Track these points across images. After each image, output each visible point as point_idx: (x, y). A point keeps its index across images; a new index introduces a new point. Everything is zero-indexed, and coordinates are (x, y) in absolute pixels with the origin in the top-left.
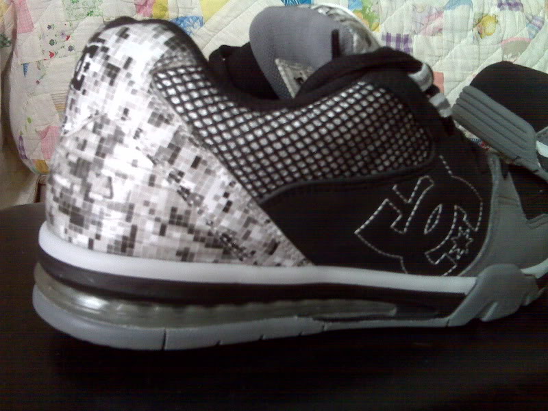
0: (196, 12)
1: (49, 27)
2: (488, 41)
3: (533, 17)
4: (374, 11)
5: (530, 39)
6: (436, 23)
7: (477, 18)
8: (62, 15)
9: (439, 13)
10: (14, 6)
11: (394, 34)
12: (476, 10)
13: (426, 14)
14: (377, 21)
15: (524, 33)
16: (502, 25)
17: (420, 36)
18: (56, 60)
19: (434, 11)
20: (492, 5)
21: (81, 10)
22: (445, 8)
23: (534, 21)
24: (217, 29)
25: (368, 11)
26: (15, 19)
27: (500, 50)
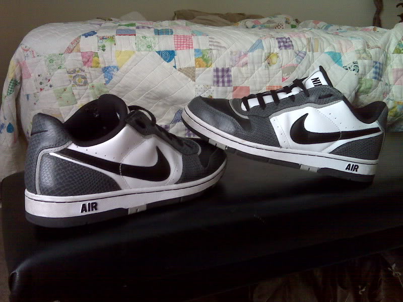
0: (114, 64)
1: (39, 76)
2: (273, 68)
3: (299, 52)
4: (209, 57)
5: (297, 65)
6: (244, 60)
7: (267, 55)
8: (45, 69)
9: (245, 55)
10: (20, 65)
11: (220, 68)
12: (266, 51)
13: (238, 56)
14: (210, 62)
15: (294, 62)
16: (281, 58)
17: (235, 68)
18: (44, 92)
19: (242, 54)
20: (275, 47)
21: (55, 66)
22: (248, 51)
23: (300, 54)
24: (126, 72)
25: (205, 57)
26: (21, 71)
27: (281, 71)
